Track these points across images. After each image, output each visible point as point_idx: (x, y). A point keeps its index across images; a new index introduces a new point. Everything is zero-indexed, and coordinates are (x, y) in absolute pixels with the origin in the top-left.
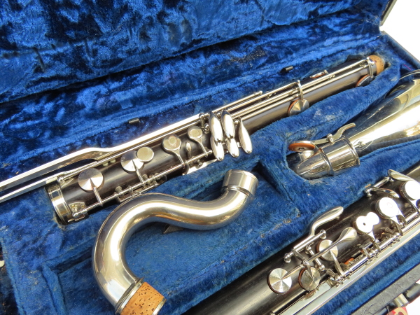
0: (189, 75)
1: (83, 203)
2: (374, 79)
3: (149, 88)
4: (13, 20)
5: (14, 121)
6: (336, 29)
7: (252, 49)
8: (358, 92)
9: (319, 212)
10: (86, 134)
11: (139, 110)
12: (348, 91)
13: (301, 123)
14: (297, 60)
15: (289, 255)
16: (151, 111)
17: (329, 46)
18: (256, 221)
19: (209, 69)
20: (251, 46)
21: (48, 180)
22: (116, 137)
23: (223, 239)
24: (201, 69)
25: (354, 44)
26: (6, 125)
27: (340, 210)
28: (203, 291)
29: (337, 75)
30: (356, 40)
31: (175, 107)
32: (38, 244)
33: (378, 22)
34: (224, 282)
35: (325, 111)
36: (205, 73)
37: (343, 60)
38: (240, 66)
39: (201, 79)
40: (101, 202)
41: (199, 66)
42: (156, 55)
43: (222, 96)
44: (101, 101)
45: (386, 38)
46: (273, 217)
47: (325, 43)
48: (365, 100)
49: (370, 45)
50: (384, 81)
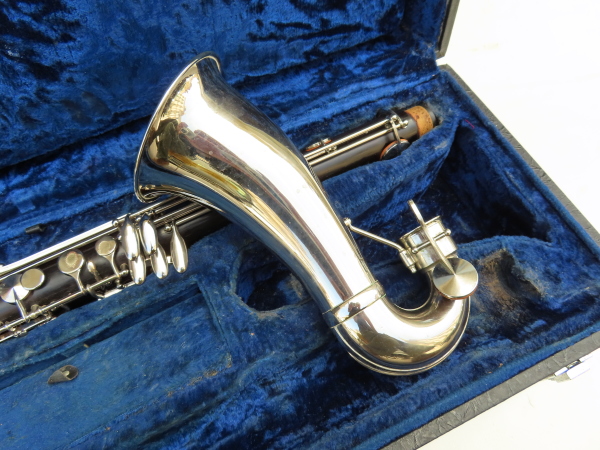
0: (117, 160)
2: (406, 146)
3: (58, 182)
6: (357, 71)
8: (373, 170)
9: (260, 361)
11: (45, 212)
12: (360, 169)
14: (290, 124)
16: (65, 212)
17: (345, 98)
18: (168, 371)
22: (13, 250)
25: (391, 90)
29: (339, 146)
30: (394, 84)
31: (99, 205)
33: (432, 53)
37: (369, 117)
42: (64, 139)
45: (446, 77)
46: (192, 367)
47: (337, 95)
48: (381, 183)
49: (419, 89)
50: (424, 150)
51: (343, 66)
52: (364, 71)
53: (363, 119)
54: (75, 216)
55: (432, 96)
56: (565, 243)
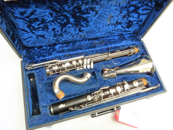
0: (83, 45)
1: (52, 72)
2: (133, 55)
3: (72, 47)
4: (46, 34)
5: (41, 50)
6: (127, 38)
7: (101, 41)
8: (126, 58)
9: (104, 86)
10: (56, 56)
11: (69, 52)
12: (124, 57)
13: (108, 63)
14: (113, 45)
15: (92, 93)
16: (71, 53)
17: (124, 43)
18: (89, 85)
19: (88, 45)
20: (101, 40)
21: (46, 65)
22: (62, 58)
23: (80, 87)
24: (86, 44)
25: (132, 43)
26: (39, 51)
27: (108, 87)
28: (73, 96)
29: (122, 52)
30: (133, 42)
31: (78, 53)
32: (42, 78)
33: (141, 38)
34: (78, 95)
35: (115, 62)
36: (87, 46)
37: (127, 47)
38: (97, 45)
39: (85, 47)
40: (56, 73)
41: (86, 43)
42: (75, 40)
43: (90, 52)
44: (60, 49)
45: (142, 43)
46: (93, 85)
47: (122, 42)
48: (127, 61)
49: (137, 44)
50: (135, 56)
51: (125, 37)
52: (128, 39)
53: (126, 47)
54: (73, 54)
55: (139, 46)
56: (155, 78)
